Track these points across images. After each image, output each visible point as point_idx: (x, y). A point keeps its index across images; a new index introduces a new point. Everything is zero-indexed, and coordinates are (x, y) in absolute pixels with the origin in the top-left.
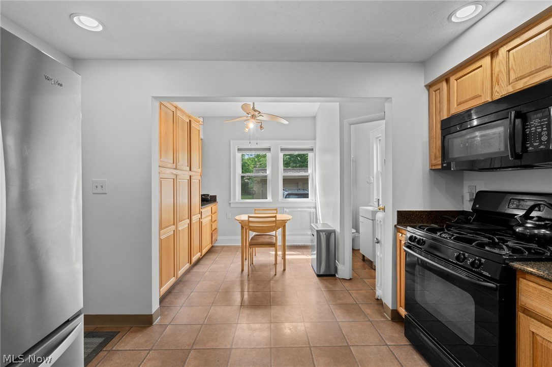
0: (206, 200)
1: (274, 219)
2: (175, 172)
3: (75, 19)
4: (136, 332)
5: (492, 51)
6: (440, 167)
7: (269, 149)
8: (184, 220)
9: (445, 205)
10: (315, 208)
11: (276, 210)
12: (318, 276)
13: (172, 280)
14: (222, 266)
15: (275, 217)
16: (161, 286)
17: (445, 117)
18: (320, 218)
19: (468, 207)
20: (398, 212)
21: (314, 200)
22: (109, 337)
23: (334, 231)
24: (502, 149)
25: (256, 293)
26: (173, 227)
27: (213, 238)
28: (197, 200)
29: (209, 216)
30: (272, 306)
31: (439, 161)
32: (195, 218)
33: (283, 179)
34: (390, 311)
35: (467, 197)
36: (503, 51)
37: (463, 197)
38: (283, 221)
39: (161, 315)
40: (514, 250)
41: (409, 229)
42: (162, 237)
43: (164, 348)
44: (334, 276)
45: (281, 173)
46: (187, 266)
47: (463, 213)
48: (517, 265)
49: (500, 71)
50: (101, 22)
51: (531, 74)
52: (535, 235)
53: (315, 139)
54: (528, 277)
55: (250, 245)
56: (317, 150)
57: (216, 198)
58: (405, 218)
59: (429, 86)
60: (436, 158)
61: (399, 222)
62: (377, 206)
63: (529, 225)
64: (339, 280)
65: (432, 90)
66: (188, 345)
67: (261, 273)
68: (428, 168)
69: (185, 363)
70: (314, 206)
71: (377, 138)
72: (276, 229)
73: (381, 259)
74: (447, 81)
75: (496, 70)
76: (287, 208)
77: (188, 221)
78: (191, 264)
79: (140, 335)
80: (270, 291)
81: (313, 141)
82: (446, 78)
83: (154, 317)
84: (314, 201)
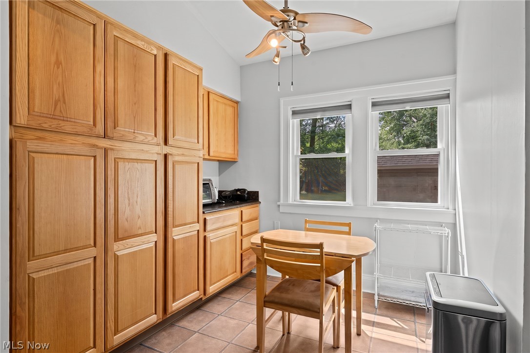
2: (101, 142)
8: (140, 236)
11: (349, 225)
15: (321, 245)
18: (464, 253)
21: (451, 207)
27: (244, 263)
29: (234, 225)
32: (184, 231)
38: (343, 256)
45: (374, 151)
53: (454, 72)
56: (458, 96)
57: (258, 196)
70: (451, 221)
76: (383, 221)
77: (155, 237)
78: (165, 312)
81: (451, 78)
84: (451, 210)
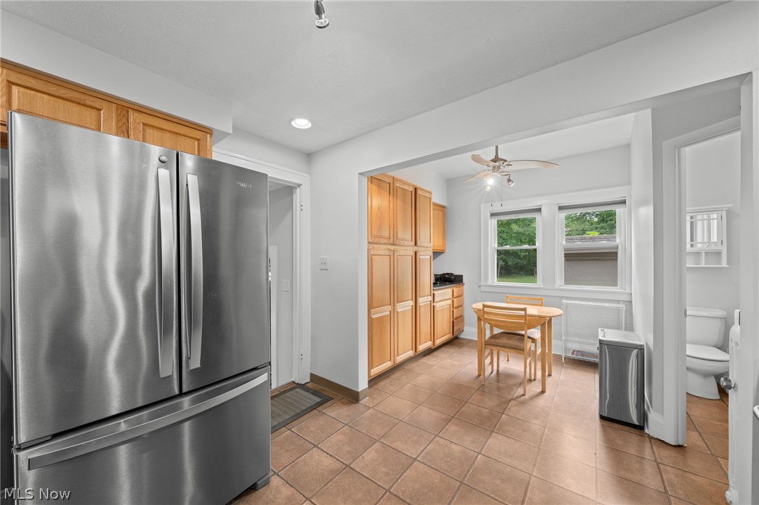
0: (444, 280)
1: (523, 312)
2: (392, 247)
3: (293, 123)
4: (345, 404)
7: (539, 210)
8: (406, 301)
10: (630, 302)
11: (541, 300)
12: (602, 417)
13: (387, 365)
14: (456, 363)
15: (524, 310)
16: (370, 366)
21: (628, 289)
22: (325, 400)
23: (640, 348)
25: (481, 409)
26: (389, 308)
27: (455, 327)
28: (426, 279)
29: (449, 299)
30: (494, 434)
32: (424, 301)
33: (565, 254)
39: (370, 396)
42: (374, 316)
43: (357, 428)
44: (640, 428)
46: (411, 353)
50: (310, 121)
53: (630, 183)
55: (485, 344)
56: (633, 201)
57: (462, 279)
64: (647, 439)
66: (378, 435)
67: (503, 385)
69: (366, 451)
70: (628, 300)
72: (526, 327)
77: (411, 303)
78: (416, 351)
79: (346, 408)
80: (503, 414)
81: (627, 187)
83: (361, 396)
84: (628, 291)
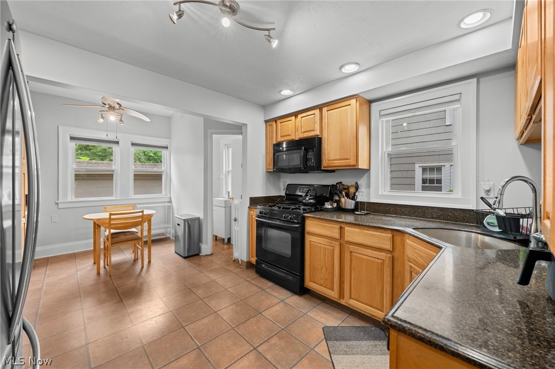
1: (141, 214)
5: (296, 114)
6: (272, 170)
7: (117, 143)
9: (273, 193)
10: (170, 202)
12: (184, 257)
15: (142, 212)
17: (275, 143)
19: (283, 193)
20: (250, 198)
23: (199, 219)
24: (299, 164)
31: (272, 166)
33: (134, 175)
34: (245, 263)
35: (282, 188)
36: (300, 116)
37: (280, 188)
38: (148, 215)
40: (304, 209)
41: (259, 207)
44: (198, 255)
45: (133, 168)
47: (280, 196)
48: (306, 215)
49: (298, 126)
51: (309, 131)
52: (309, 203)
53: (170, 138)
54: (309, 219)
58: (254, 201)
59: (266, 122)
60: (269, 165)
61: (251, 204)
62: (227, 197)
63: (307, 199)
64: (202, 257)
65: (268, 124)
68: (265, 171)
71: (226, 145)
72: (142, 223)
73: (238, 231)
74: (276, 122)
75: (297, 125)
76: (139, 204)
81: (168, 140)
82: (275, 120)
84: (169, 196)
